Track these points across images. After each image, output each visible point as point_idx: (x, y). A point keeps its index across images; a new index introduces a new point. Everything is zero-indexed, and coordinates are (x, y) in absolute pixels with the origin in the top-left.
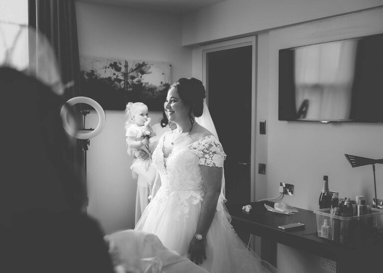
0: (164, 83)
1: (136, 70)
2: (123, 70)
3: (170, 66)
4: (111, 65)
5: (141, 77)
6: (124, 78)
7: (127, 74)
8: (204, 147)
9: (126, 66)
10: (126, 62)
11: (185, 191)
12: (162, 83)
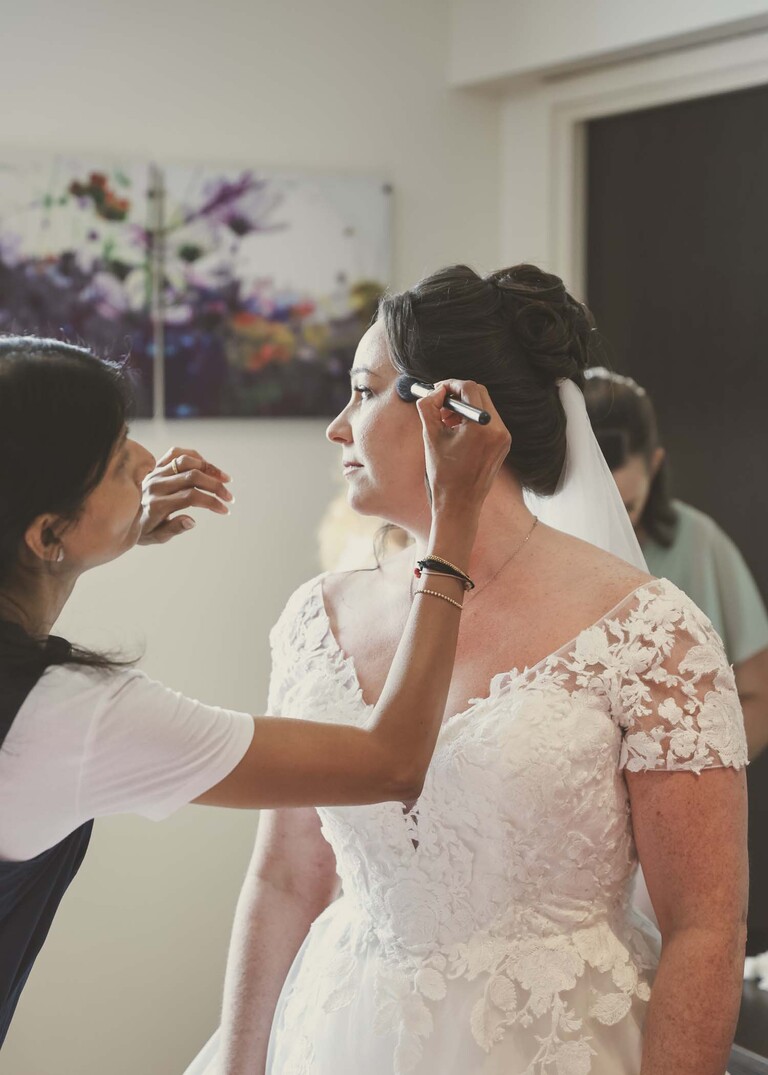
0: (355, 278)
1: (207, 210)
2: (140, 213)
3: (388, 189)
4: (77, 190)
5: (234, 249)
6: (149, 252)
7: (162, 232)
8: (648, 654)
9: (155, 194)
10: (156, 174)
11: (545, 934)
12: (341, 278)
